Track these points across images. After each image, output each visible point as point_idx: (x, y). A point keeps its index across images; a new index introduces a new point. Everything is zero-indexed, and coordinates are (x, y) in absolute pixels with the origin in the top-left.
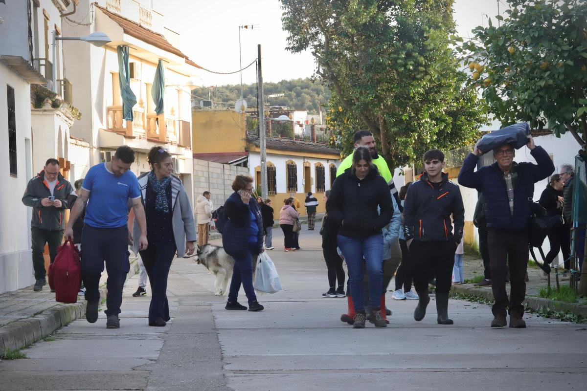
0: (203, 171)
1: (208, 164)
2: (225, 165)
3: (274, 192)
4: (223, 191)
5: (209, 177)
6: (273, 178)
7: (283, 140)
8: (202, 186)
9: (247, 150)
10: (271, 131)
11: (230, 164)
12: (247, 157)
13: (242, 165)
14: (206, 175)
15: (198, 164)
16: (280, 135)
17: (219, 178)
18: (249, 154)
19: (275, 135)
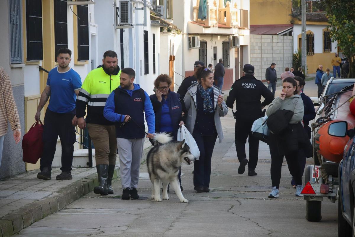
0: (257, 42)
1: (261, 37)
2: (274, 36)
3: (313, 53)
4: (272, 54)
5: (261, 46)
6: (311, 43)
7: (321, 13)
8: (256, 53)
9: (292, 23)
10: (311, 7)
11: (278, 34)
12: (292, 28)
13: (288, 34)
14: (259, 44)
15: (253, 38)
16: (319, 10)
17: (269, 46)
18: (293, 25)
19: (315, 10)
